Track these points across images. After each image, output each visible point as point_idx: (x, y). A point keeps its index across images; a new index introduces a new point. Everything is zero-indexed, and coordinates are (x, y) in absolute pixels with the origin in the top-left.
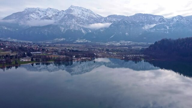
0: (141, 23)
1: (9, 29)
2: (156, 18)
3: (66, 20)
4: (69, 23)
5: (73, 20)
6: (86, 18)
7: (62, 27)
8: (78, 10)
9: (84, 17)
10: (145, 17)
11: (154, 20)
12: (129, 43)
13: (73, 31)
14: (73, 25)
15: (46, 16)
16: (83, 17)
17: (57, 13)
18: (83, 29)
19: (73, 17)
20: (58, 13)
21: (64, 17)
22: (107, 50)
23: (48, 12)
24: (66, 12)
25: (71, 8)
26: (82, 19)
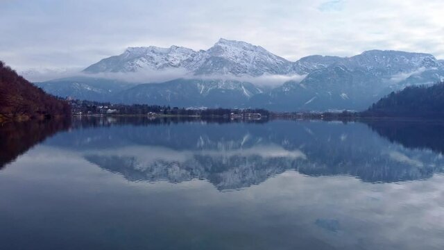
0: (378, 70)
1: (95, 90)
2: (413, 59)
3: (209, 70)
5: (225, 68)
6: (253, 63)
7: (201, 84)
8: (234, 48)
9: (247, 62)
10: (386, 59)
11: (409, 63)
13: (223, 92)
14: (224, 80)
15: (167, 62)
16: (245, 63)
17: (189, 56)
18: (245, 87)
19: (224, 62)
20: (191, 56)
21: (205, 63)
23: (172, 55)
24: (210, 53)
25: (220, 45)
26: (242, 67)
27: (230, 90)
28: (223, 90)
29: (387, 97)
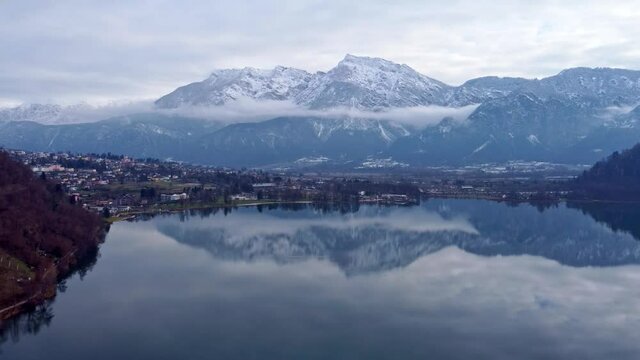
0: (586, 99)
1: (168, 133)
2: (638, 81)
3: (330, 102)
5: (353, 99)
6: (394, 90)
7: (319, 123)
8: (367, 68)
9: (386, 88)
10: (598, 80)
11: (634, 87)
12: (539, 167)
13: (351, 134)
15: (270, 91)
16: (384, 91)
17: (302, 80)
18: (385, 127)
19: (352, 89)
20: (306, 80)
21: (325, 91)
23: (277, 80)
24: (331, 77)
25: (346, 64)
26: (379, 96)
27: (361, 131)
28: (350, 130)
29: (606, 160)
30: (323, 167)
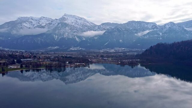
0: (135, 30)
2: (148, 25)
3: (59, 29)
4: (62, 31)
5: (67, 28)
6: (80, 26)
7: (56, 35)
8: (71, 18)
9: (78, 25)
10: (138, 25)
11: (147, 27)
12: (123, 50)
13: (66, 39)
14: (67, 33)
15: (39, 24)
16: (77, 26)
17: (50, 21)
18: (77, 37)
19: (66, 25)
21: (58, 25)
22: (102, 56)
23: (41, 21)
24: (60, 21)
25: (65, 17)
26: (75, 27)
27: (70, 38)
28: (66, 38)
29: (149, 49)
30: (57, 50)
